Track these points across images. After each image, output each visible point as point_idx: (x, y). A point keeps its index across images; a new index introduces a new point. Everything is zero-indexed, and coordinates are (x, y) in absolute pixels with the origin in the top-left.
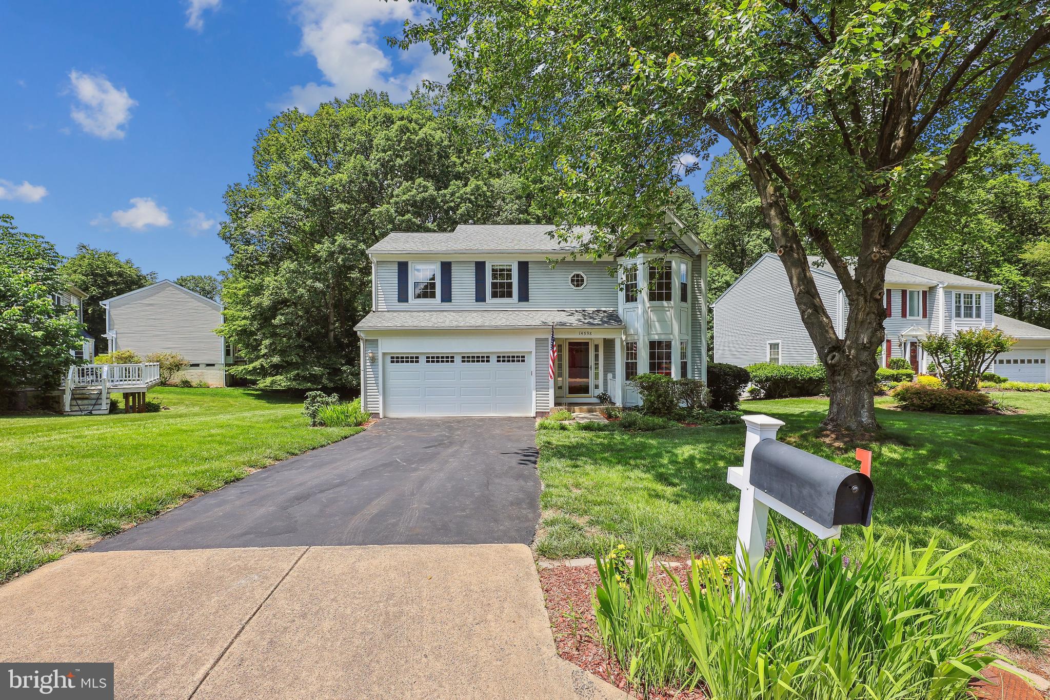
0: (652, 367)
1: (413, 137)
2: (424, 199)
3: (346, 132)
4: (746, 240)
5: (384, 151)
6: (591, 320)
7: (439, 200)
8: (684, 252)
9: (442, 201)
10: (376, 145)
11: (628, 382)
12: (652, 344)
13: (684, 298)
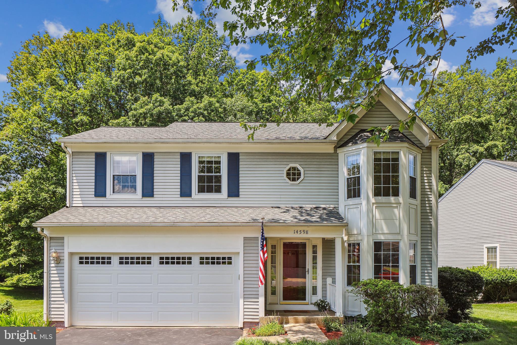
0: (377, 270)
1: (150, 57)
2: (160, 113)
3: (92, 53)
4: (455, 153)
5: (125, 69)
6: (308, 218)
7: (174, 114)
8: (413, 144)
9: (177, 115)
10: (118, 64)
11: (350, 288)
12: (378, 246)
13: (413, 195)
